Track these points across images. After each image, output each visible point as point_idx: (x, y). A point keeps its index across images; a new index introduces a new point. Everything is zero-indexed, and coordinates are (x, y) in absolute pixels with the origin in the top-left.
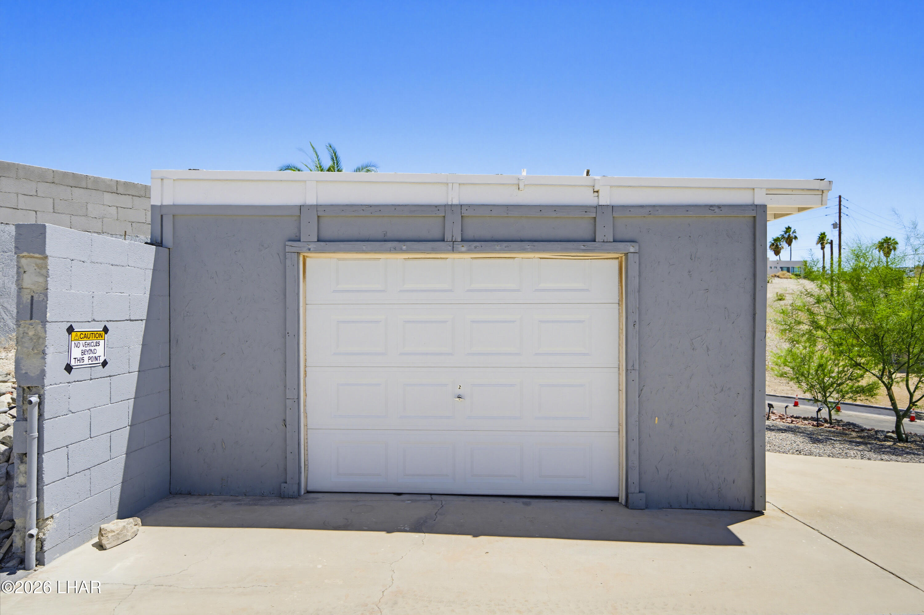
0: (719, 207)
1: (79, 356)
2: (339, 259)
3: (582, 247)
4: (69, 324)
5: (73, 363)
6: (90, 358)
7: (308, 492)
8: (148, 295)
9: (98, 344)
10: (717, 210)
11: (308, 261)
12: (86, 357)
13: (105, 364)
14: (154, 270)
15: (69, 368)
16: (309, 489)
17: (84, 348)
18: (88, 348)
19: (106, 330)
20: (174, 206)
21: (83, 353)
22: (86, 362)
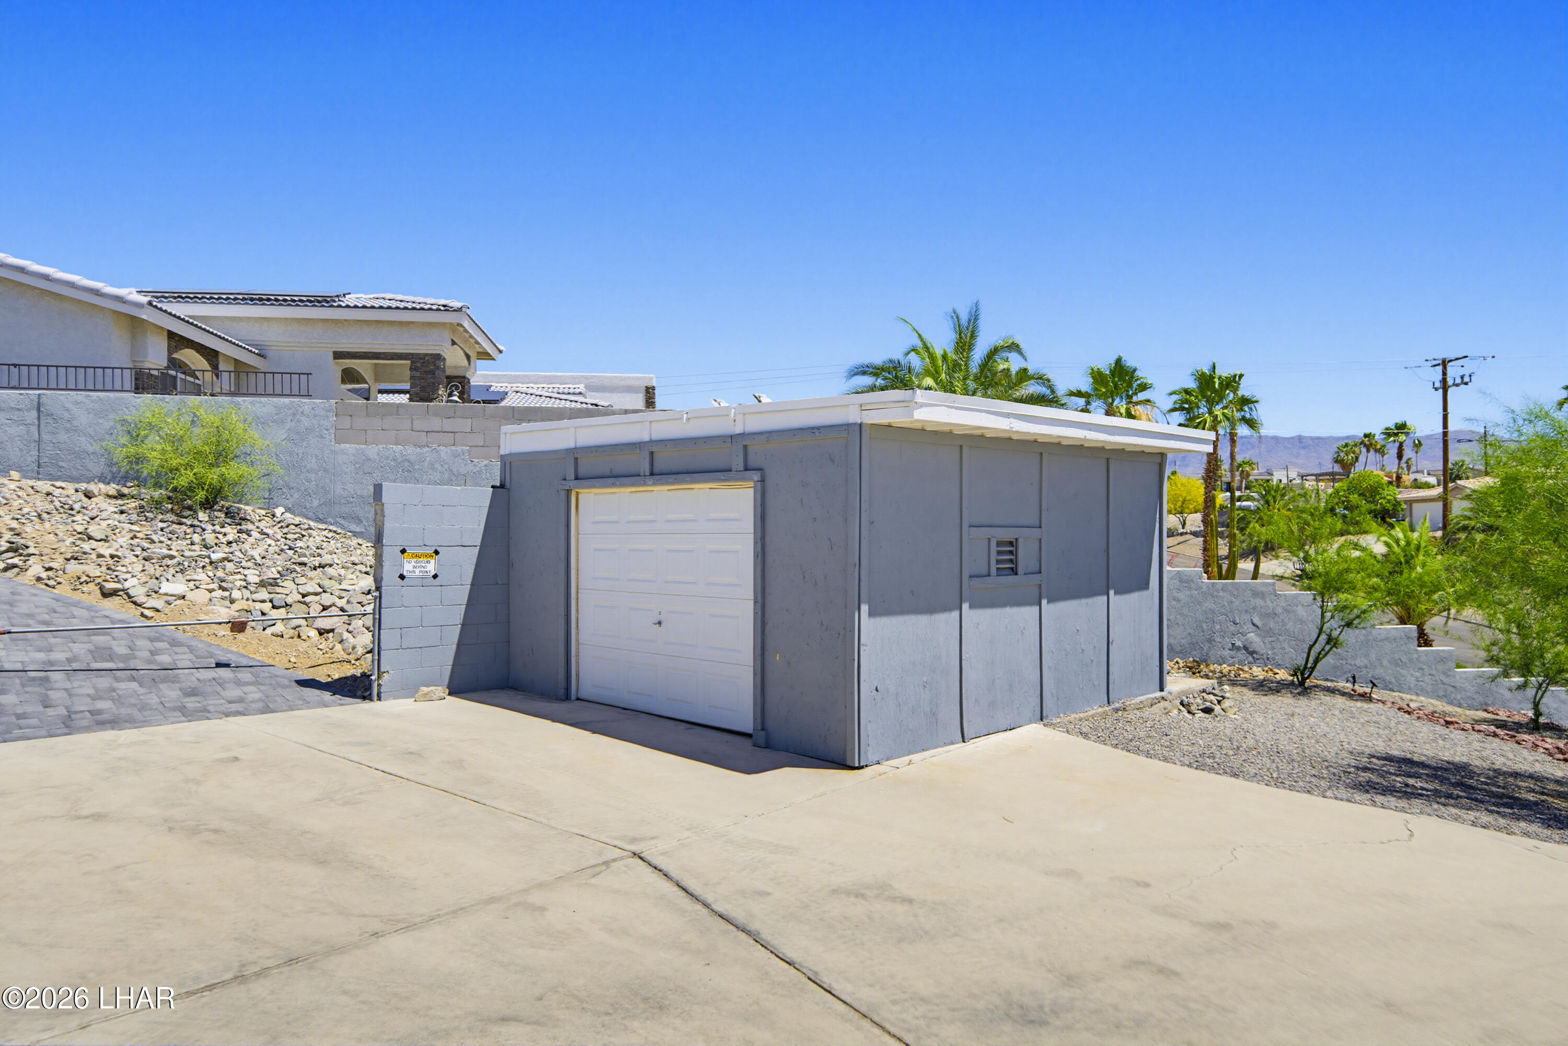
0: (818, 428)
1: (411, 569)
2: (596, 494)
3: (722, 478)
4: (402, 548)
5: (405, 574)
6: (420, 572)
7: (578, 699)
8: (482, 527)
9: (428, 562)
10: (817, 432)
11: (580, 496)
12: (417, 571)
13: (435, 576)
14: (490, 507)
15: (402, 577)
16: (580, 696)
17: (415, 564)
18: (419, 565)
19: (437, 552)
20: (510, 454)
21: (414, 567)
22: (417, 573)
